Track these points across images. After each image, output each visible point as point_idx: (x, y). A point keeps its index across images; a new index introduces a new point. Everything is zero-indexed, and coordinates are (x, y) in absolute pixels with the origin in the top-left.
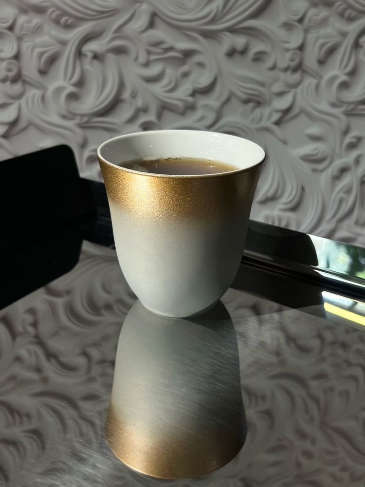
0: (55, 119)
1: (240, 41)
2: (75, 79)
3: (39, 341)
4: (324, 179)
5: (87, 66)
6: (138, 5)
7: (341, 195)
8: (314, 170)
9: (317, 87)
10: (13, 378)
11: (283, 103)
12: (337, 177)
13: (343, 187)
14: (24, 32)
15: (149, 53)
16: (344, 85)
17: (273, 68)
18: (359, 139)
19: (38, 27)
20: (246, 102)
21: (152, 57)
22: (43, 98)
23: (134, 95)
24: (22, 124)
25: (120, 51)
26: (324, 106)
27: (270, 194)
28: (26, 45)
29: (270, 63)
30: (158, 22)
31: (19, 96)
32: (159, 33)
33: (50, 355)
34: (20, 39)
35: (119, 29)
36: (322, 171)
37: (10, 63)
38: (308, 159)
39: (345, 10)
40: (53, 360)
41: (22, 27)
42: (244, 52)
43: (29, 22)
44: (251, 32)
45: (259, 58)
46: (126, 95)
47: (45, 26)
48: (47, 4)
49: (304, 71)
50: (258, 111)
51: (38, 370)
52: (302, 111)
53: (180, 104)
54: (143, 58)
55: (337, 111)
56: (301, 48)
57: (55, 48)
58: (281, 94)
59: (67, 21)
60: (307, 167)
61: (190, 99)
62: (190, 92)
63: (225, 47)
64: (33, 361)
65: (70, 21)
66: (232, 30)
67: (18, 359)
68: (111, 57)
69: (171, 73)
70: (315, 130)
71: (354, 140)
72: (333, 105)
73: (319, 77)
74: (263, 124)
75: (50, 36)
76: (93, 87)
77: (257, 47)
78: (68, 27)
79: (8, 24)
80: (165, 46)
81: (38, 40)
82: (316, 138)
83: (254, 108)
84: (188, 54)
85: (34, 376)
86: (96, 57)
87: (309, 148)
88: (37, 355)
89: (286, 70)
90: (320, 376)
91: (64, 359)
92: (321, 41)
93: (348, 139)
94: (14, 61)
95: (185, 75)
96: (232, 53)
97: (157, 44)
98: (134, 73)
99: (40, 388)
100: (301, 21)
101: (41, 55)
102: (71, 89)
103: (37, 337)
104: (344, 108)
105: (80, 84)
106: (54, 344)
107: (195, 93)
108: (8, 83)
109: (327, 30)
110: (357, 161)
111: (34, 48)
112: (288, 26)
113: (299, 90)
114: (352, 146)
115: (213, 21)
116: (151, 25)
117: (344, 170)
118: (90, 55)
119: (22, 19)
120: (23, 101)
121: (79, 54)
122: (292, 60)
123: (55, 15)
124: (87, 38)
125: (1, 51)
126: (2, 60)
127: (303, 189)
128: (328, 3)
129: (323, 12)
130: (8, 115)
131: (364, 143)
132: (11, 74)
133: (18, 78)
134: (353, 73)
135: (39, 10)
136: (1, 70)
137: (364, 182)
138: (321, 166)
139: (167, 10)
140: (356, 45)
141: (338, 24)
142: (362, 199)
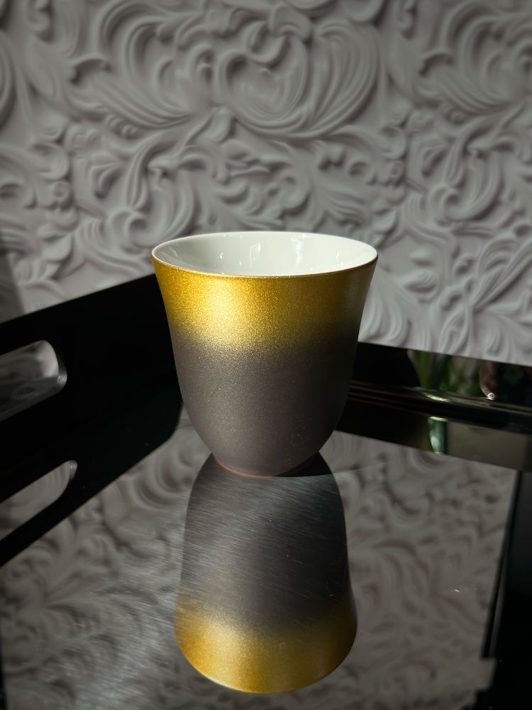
0: (117, 253)
1: (335, 150)
2: (141, 202)
3: (107, 529)
4: (434, 309)
5: (156, 187)
6: (215, 109)
7: (453, 328)
8: (422, 301)
9: (423, 203)
10: (77, 575)
11: (385, 223)
12: (447, 308)
13: (455, 318)
14: (76, 146)
15: (229, 167)
16: (453, 200)
17: (373, 182)
18: (470, 262)
19: (94, 139)
20: (343, 223)
21: (234, 173)
22: (102, 228)
23: (212, 220)
24: (77, 261)
25: (195, 166)
26: (431, 225)
28: (79, 163)
29: (369, 176)
30: (240, 129)
31: (71, 227)
32: (242, 143)
33: (121, 544)
34: (71, 155)
35: (193, 139)
36: (430, 301)
37: (59, 185)
38: (416, 288)
39: (451, 111)
40: (124, 549)
41: (73, 140)
42: (340, 164)
43: (82, 133)
44: (347, 139)
45: (357, 170)
46: (202, 220)
47: (103, 138)
48: (104, 110)
49: (408, 186)
50: (357, 234)
51: (107, 562)
52: (407, 232)
54: (222, 174)
55: (445, 230)
56: (404, 157)
57: (115, 165)
58: (382, 213)
59: (129, 131)
60: (413, 298)
61: (278, 222)
62: (278, 213)
63: (318, 158)
64: (100, 553)
65: (134, 130)
66: (326, 137)
67: (82, 552)
68: (184, 175)
69: (256, 191)
70: (421, 253)
71: (465, 264)
72: (441, 223)
73: (424, 190)
75: (108, 150)
76: (162, 212)
77: (355, 157)
78: (131, 138)
79: (56, 136)
80: (248, 159)
81: (95, 155)
82: (422, 263)
83: (352, 230)
84: (275, 168)
85: (101, 570)
86: (166, 174)
87: (415, 275)
88: (105, 546)
89: (387, 184)
92: (426, 149)
93: (459, 263)
94: (64, 183)
95: (273, 193)
96: (326, 165)
97: (239, 156)
98: (212, 192)
99: (111, 583)
100: (403, 125)
101: (98, 174)
102: (135, 215)
103: (104, 523)
104: (453, 226)
105: (147, 208)
106: (124, 531)
107: (285, 214)
108: (58, 210)
109: (433, 136)
110: (469, 288)
111: (89, 164)
112: (389, 132)
113: (402, 207)
114: (463, 270)
115: (304, 127)
116: (232, 133)
117: (455, 299)
118: (158, 172)
119: (74, 129)
120: (77, 232)
121: (145, 171)
122: (394, 172)
123: (114, 123)
124: (155, 152)
125: (47, 171)
126: (49, 181)
127: (410, 324)
128: (433, 104)
129: (428, 115)
130: (59, 251)
131: (477, 266)
132: (61, 199)
133: (69, 204)
134: (462, 185)
135: (95, 117)
136: (47, 195)
137: (477, 311)
138: (429, 296)
139: (250, 115)
140: (465, 152)
141: (444, 129)
142: (476, 331)
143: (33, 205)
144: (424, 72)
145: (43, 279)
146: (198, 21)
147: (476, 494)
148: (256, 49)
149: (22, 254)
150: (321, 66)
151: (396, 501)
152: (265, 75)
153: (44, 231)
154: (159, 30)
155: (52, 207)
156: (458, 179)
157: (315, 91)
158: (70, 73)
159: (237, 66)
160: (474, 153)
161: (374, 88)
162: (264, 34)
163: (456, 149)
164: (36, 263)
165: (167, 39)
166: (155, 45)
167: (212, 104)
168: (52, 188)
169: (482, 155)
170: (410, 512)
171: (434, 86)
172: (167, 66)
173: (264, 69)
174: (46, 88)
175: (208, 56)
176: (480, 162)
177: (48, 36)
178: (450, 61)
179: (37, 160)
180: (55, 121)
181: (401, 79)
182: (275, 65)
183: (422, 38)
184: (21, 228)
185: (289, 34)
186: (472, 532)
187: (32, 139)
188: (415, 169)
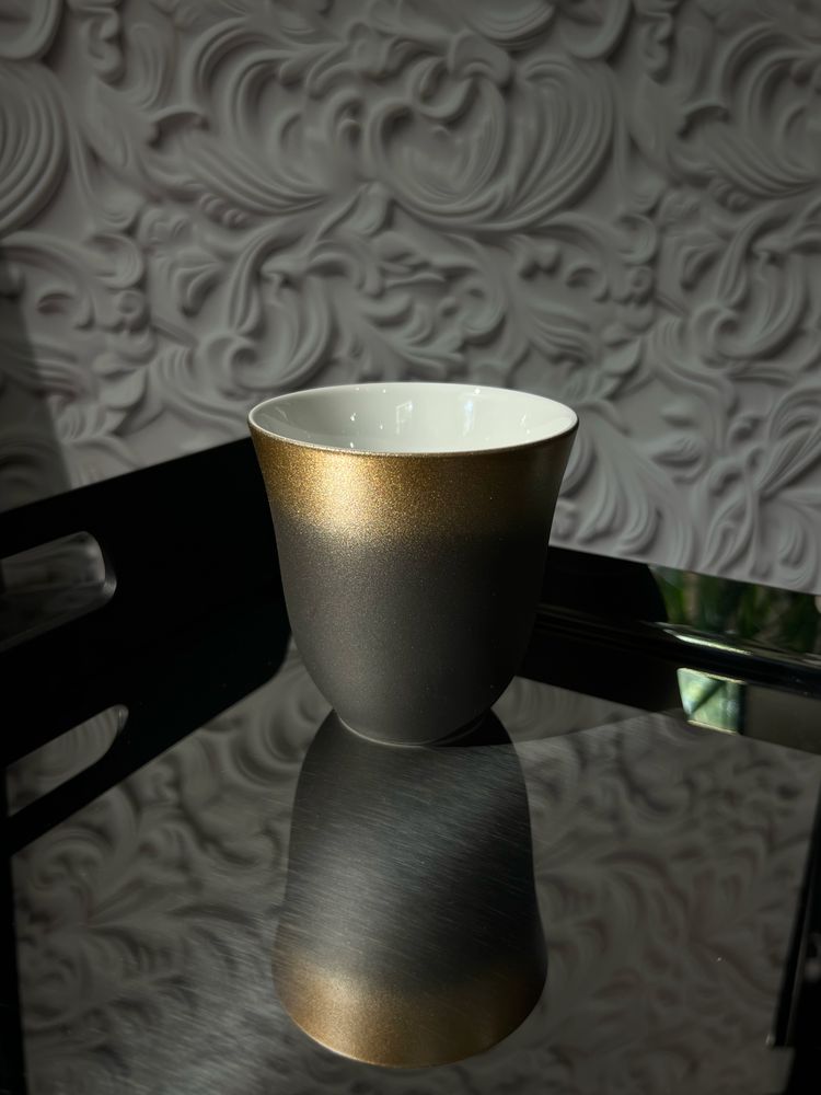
0: (213, 398)
1: (547, 250)
2: (250, 323)
3: (185, 814)
4: (697, 494)
5: (272, 300)
6: (363, 187)
7: (727, 523)
8: (679, 481)
9: (682, 331)
10: (137, 884)
11: (622, 361)
12: (719, 492)
13: (730, 509)
14: (155, 239)
15: (384, 273)
16: (729, 327)
17: (605, 297)
18: (756, 423)
19: (181, 229)
20: (557, 359)
21: (390, 282)
22: (190, 361)
23: (357, 352)
24: (153, 407)
25: (331, 271)
26: (694, 364)
27: (602, 524)
28: (159, 263)
29: (598, 289)
30: (400, 217)
31: (146, 358)
32: (403, 237)
33: (206, 838)
34: (147, 251)
35: (330, 230)
36: (693, 481)
37: (128, 296)
38: (668, 460)
39: (728, 192)
40: (211, 847)
41: (151, 230)
42: (553, 270)
43: (164, 219)
44: (567, 234)
45: (579, 279)
46: (342, 352)
47: (195, 228)
48: (198, 186)
49: (659, 304)
50: (578, 376)
51: (184, 866)
52: (657, 375)
53: (439, 366)
54: (372, 283)
55: (716, 373)
56: (653, 261)
57: (212, 267)
58: (618, 345)
59: (234, 217)
60: (665, 476)
61: (458, 357)
62: (458, 343)
63: (520, 262)
64: (174, 851)
65: (240, 217)
66: (533, 230)
67: (146, 849)
68: (316, 283)
69: (423, 310)
70: (678, 407)
71: (747, 425)
72: (710, 362)
73: (684, 312)
74: (588, 399)
75: (203, 245)
76: (282, 337)
77: (575, 261)
78: (237, 228)
79: (125, 224)
80: (413, 261)
81: (182, 252)
82: (680, 423)
83: (572, 370)
84: (453, 275)
85: (177, 878)
86: (288, 282)
87: (669, 441)
89: (626, 301)
90: (690, 854)
91: (230, 845)
92: (687, 249)
93: (737, 423)
94: (136, 293)
95: (450, 313)
96: (531, 272)
97: (399, 257)
98: (356, 309)
99: (186, 900)
100: (652, 212)
101: (187, 279)
102: (241, 342)
103: (181, 806)
104: (729, 368)
105: (259, 332)
106: (212, 818)
107: (467, 345)
108: (125, 334)
109: (699, 230)
110: (753, 462)
111: (173, 267)
112: (630, 222)
113: (650, 336)
114: (744, 435)
115: (498, 214)
116: (388, 223)
117: (730, 479)
118: (277, 279)
119: (152, 214)
120: (153, 366)
121: (257, 277)
122: (637, 283)
123: (211, 206)
124: (272, 249)
125: (111, 274)
126: (113, 290)
127: (659, 515)
128: (699, 181)
129: (691, 198)
130: (124, 393)
131: (766, 428)
132: (131, 317)
133: (143, 324)
134: (743, 305)
135: (184, 197)
136: (111, 310)
137: (765, 499)
138: (691, 473)
139: (417, 195)
140: (749, 255)
141: (717, 218)
142: (763, 530)
143: (89, 325)
144: (686, 133)
145: (100, 435)
146: (340, 56)
147: (763, 783)
148: (428, 97)
149: (71, 396)
150: (526, 123)
151: (636, 790)
152: (440, 136)
153: (105, 363)
154: (282, 70)
155: (117, 328)
156: (736, 297)
157: (516, 160)
158: (149, 132)
159: (397, 123)
160: (764, 256)
161: (608, 155)
162: (440, 77)
163: (736, 249)
164: (91, 411)
165: (293, 83)
166: (276, 92)
167: (359, 178)
168: (117, 299)
169: (776, 259)
170: (660, 809)
171: (701, 154)
172: (293, 121)
173: (439, 128)
174: (113, 154)
175: (354, 108)
176: (772, 269)
177: (117, 79)
178: (726, 117)
179: (96, 257)
180: (125, 202)
181: (649, 143)
182: (455, 122)
183: (682, 83)
184: (72, 358)
185: (477, 75)
186: (758, 843)
187: (90, 228)
188: (670, 280)
